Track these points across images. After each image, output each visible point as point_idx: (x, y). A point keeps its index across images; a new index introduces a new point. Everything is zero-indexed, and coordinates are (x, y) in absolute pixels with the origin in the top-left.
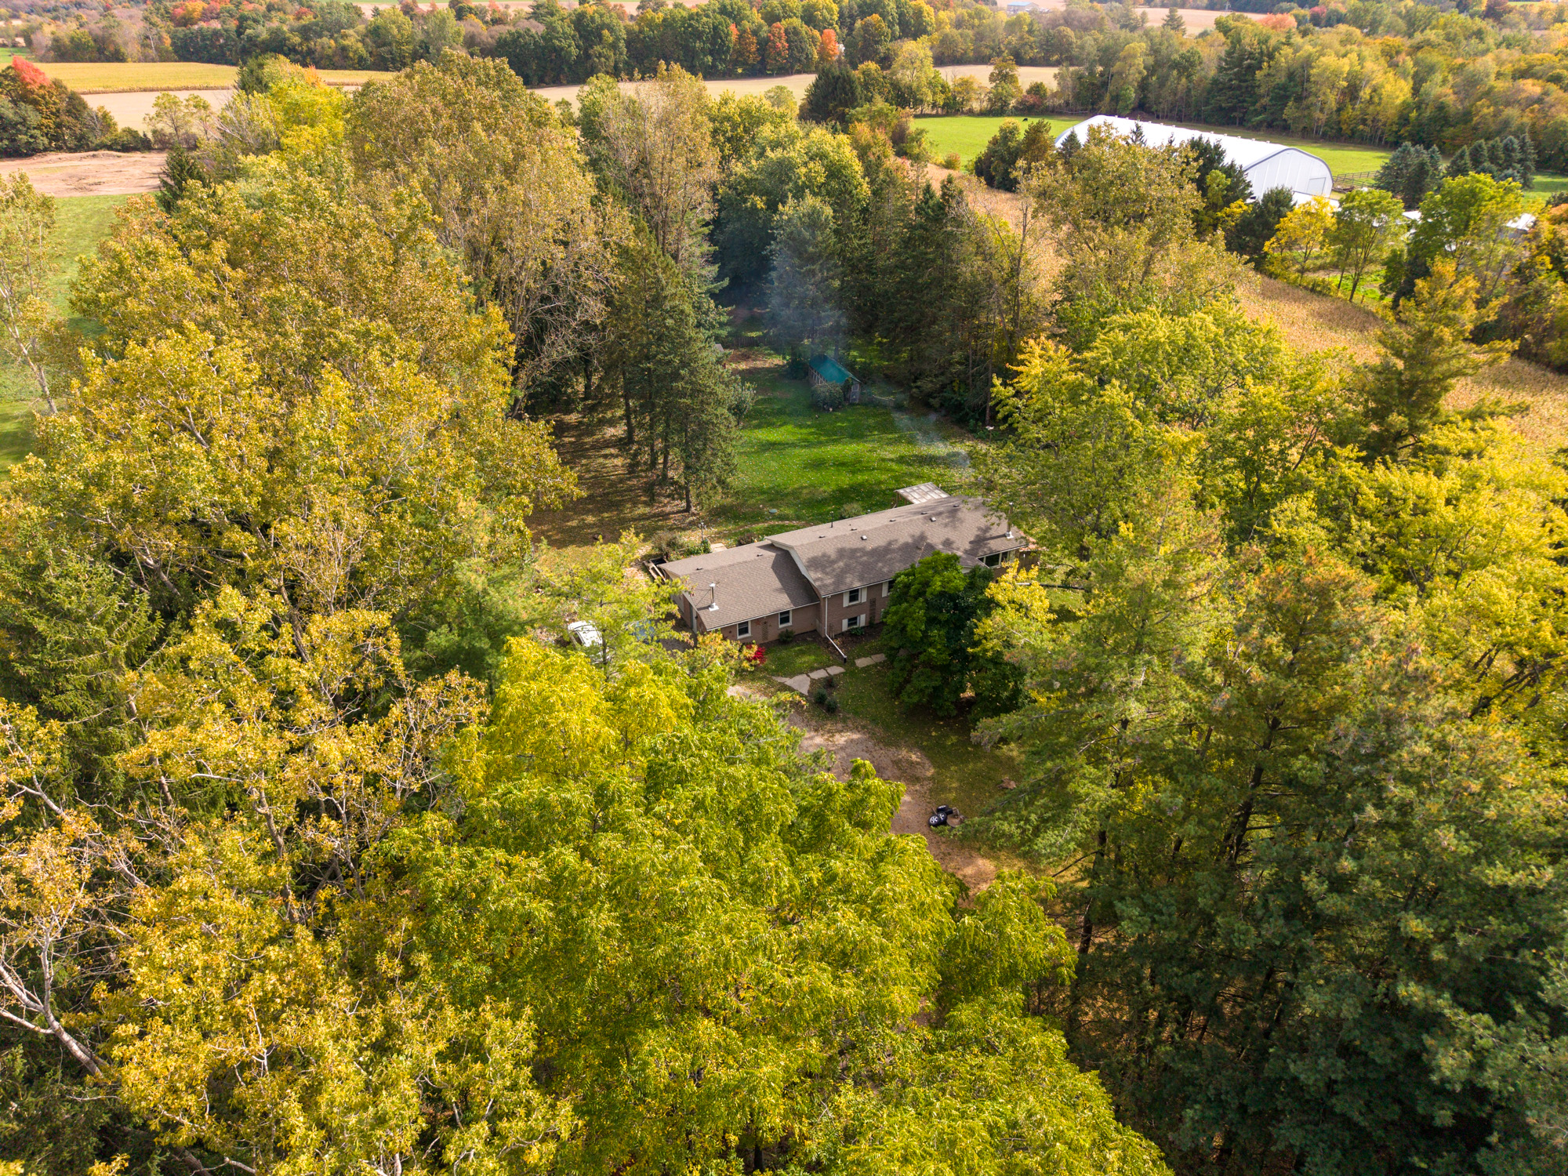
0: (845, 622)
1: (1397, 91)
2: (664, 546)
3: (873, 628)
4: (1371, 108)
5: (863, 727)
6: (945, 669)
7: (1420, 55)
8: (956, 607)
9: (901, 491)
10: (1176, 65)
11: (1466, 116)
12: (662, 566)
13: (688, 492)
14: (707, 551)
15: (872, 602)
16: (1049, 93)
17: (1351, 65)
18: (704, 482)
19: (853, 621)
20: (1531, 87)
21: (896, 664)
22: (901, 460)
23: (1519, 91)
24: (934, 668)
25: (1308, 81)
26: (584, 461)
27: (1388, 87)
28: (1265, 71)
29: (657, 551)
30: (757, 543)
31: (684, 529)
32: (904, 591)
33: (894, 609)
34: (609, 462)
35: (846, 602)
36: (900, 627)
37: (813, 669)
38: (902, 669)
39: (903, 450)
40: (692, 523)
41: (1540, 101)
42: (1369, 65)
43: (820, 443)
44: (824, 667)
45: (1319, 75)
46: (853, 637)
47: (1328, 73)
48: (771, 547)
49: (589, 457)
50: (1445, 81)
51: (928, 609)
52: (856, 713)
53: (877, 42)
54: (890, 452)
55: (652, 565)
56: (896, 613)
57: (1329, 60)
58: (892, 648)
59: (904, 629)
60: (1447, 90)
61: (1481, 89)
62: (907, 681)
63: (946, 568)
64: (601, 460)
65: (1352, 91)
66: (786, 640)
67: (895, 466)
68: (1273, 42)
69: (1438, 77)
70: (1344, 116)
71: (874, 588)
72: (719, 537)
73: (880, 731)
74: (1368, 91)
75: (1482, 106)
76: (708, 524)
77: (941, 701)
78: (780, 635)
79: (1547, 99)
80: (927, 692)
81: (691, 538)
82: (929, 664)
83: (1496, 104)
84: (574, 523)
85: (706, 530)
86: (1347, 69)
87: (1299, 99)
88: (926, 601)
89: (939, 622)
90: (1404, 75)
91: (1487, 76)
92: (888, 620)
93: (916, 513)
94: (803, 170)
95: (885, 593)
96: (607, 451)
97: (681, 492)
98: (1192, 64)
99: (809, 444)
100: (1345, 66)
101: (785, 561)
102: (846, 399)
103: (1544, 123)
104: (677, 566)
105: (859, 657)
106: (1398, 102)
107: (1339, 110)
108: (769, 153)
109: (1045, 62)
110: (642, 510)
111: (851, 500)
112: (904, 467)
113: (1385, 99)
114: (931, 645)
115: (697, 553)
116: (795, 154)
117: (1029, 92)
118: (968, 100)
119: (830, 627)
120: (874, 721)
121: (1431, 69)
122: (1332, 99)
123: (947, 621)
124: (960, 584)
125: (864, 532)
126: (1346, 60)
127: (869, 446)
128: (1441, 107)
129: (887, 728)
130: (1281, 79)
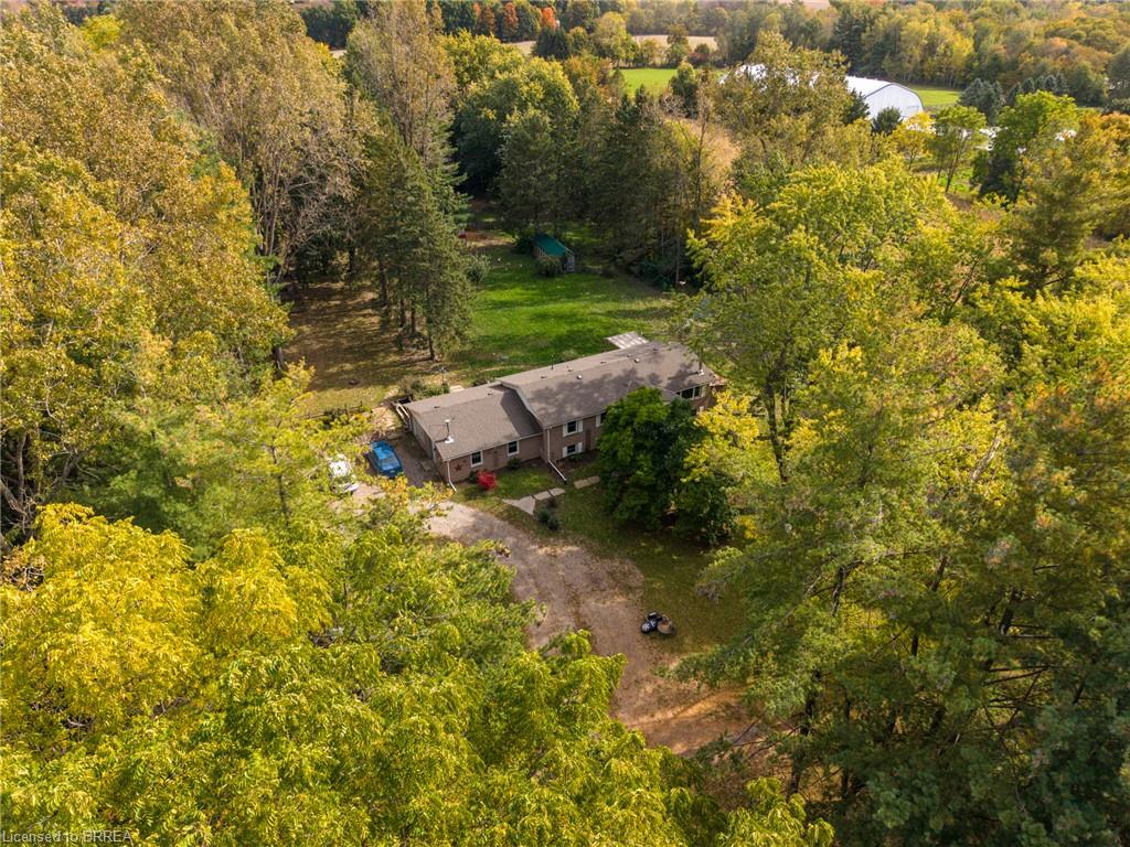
0: (565, 450)
1: (963, 47)
2: (409, 388)
3: (589, 453)
4: (946, 59)
5: (581, 542)
6: (652, 488)
7: (977, 22)
8: (660, 434)
9: (610, 339)
10: (803, 30)
11: (1014, 64)
12: (406, 405)
13: (431, 343)
14: (446, 391)
15: (588, 432)
16: (711, 51)
17: (930, 28)
18: (443, 334)
19: (572, 448)
20: (1060, 43)
21: (609, 485)
22: (609, 314)
23: (1052, 45)
24: (641, 487)
25: (900, 40)
26: (346, 320)
27: (957, 44)
28: (868, 33)
29: (402, 393)
30: (489, 384)
31: (428, 374)
32: (614, 421)
33: (605, 438)
34: (367, 321)
35: (565, 433)
36: (611, 453)
37: (538, 491)
38: (614, 490)
39: (611, 306)
40: (436, 369)
41: (1066, 52)
42: (943, 28)
43: (543, 302)
44: (547, 488)
45: (909, 35)
46: (572, 461)
47: (913, 35)
48: (501, 387)
49: (351, 316)
50: (997, 40)
51: (635, 437)
52: (575, 529)
53: (584, 18)
54: (599, 308)
55: (399, 405)
56: (607, 441)
57: (914, 25)
58: (605, 472)
59: (615, 454)
60: (999, 46)
61: (1025, 44)
62: (619, 500)
63: (650, 401)
64: (361, 318)
65: (930, 48)
66: (514, 466)
67: (604, 319)
68: (873, 12)
69: (992, 37)
70: (926, 66)
71: (588, 420)
72: (458, 379)
73: (596, 545)
74: (943, 47)
75: (1026, 56)
76: (448, 369)
77: (648, 517)
78: (509, 463)
79: (1072, 51)
80: (636, 510)
81: (434, 381)
82: (637, 485)
83: (1035, 55)
84: (333, 370)
85: (447, 374)
86: (927, 30)
87: (893, 54)
88: (634, 430)
89: (645, 448)
90: (967, 35)
91: (1028, 35)
92: (602, 447)
93: (623, 355)
94: (526, 88)
95: (598, 424)
96: (366, 312)
97: (425, 343)
98: (815, 30)
99: (533, 303)
100: (926, 28)
101: (512, 398)
102: (564, 269)
103: (1070, 68)
104: (419, 406)
105: (577, 479)
106: (965, 54)
107: (922, 62)
108: (498, 75)
109: (707, 34)
110: (393, 358)
111: (568, 347)
112: (612, 320)
113: (955, 53)
114: (639, 468)
115: (439, 394)
116: (518, 74)
117: (696, 51)
118: (652, 56)
119: (552, 454)
120: (591, 536)
121: (986, 32)
122: (917, 53)
123: (653, 447)
124: (663, 415)
125: (580, 373)
126: (926, 24)
127: (583, 304)
128: (996, 58)
129: (602, 542)
130: (880, 39)
